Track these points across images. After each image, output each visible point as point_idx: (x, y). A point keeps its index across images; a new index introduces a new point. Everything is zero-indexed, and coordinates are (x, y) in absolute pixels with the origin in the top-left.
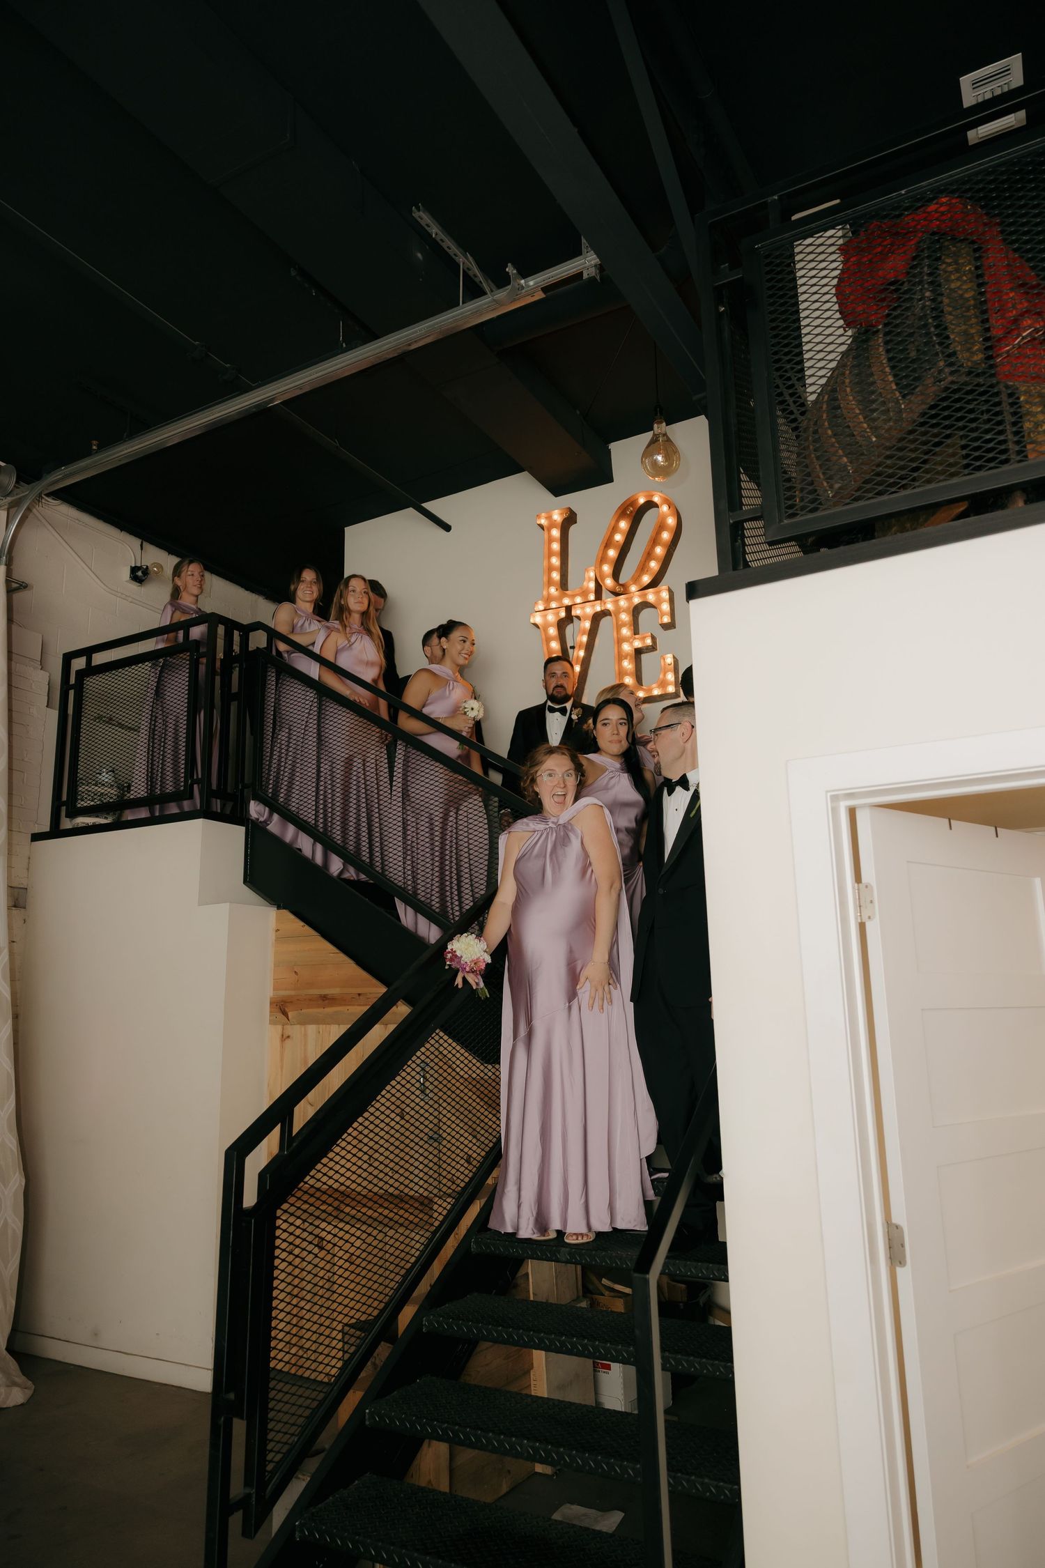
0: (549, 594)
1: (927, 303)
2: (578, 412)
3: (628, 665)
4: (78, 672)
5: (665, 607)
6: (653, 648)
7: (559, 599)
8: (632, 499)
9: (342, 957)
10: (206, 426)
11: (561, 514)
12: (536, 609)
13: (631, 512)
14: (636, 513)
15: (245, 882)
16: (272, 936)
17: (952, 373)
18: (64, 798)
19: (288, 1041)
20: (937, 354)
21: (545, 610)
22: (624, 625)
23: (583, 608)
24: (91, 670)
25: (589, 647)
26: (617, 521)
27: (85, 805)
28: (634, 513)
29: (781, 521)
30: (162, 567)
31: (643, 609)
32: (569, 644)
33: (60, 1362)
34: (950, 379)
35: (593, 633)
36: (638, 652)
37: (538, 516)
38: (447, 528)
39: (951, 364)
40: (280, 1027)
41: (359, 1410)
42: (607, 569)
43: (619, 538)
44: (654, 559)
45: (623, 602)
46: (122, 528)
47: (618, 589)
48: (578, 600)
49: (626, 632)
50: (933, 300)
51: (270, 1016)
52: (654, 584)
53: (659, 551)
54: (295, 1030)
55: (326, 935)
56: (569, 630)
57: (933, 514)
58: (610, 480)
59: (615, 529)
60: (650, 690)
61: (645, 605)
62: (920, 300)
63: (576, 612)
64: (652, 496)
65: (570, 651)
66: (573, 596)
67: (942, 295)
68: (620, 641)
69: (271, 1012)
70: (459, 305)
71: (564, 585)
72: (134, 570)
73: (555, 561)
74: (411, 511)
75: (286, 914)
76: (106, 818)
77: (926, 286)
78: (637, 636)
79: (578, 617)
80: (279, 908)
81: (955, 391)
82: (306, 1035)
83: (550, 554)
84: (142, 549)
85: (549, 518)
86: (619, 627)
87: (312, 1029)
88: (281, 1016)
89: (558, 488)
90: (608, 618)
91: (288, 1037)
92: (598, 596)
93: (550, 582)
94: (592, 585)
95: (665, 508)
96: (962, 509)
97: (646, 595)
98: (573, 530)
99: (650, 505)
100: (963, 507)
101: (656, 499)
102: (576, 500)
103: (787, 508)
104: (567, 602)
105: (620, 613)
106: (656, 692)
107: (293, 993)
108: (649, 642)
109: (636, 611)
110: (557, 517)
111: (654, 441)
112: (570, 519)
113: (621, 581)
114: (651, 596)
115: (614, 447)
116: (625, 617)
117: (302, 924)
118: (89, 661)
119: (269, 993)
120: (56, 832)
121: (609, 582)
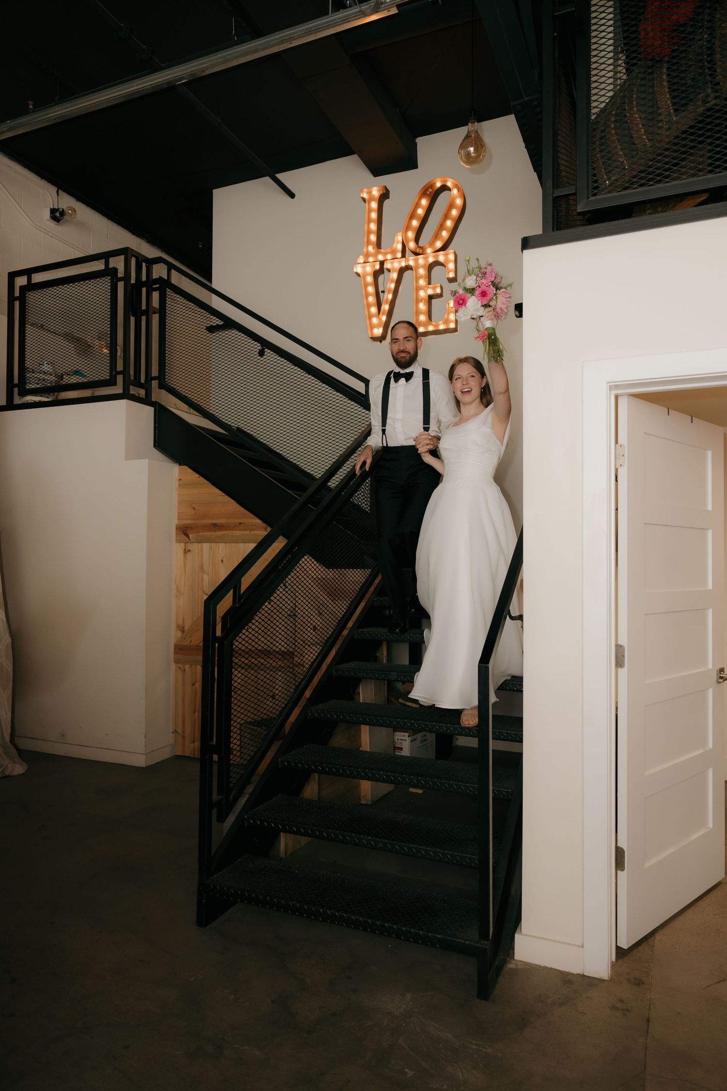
0: (367, 251)
1: (705, 43)
2: (398, 111)
3: (422, 306)
4: (21, 287)
5: (451, 266)
6: (440, 296)
7: (375, 255)
8: (432, 183)
9: (227, 499)
10: (125, 96)
11: (379, 191)
12: (358, 262)
13: (430, 193)
14: (434, 194)
15: (155, 446)
16: (176, 484)
17: (716, 98)
18: (16, 381)
19: (189, 555)
20: (707, 83)
21: (364, 263)
22: (421, 277)
23: (392, 263)
24: (31, 287)
25: (396, 292)
26: (420, 199)
27: (33, 387)
28: (432, 194)
29: (588, 198)
30: (75, 211)
31: (435, 266)
32: (381, 289)
33: (39, 752)
34: (714, 102)
35: (398, 282)
36: (431, 297)
37: (362, 191)
38: (292, 195)
39: (716, 91)
40: (183, 545)
41: (275, 759)
42: (411, 235)
43: (420, 212)
44: (445, 230)
45: (421, 260)
46: (42, 177)
47: (418, 251)
48: (389, 257)
49: (422, 282)
50: (709, 42)
51: (176, 537)
52: (444, 248)
53: (449, 223)
54: (194, 547)
55: (214, 484)
56: (381, 278)
57: (681, 201)
58: (416, 167)
59: (418, 205)
60: (437, 325)
61: (437, 263)
62: (700, 40)
63: (387, 265)
64: (447, 181)
65: (381, 294)
66: (385, 254)
67: (715, 38)
68: (418, 289)
69: (176, 534)
70: (329, 14)
71: (378, 245)
72: (53, 211)
73: (373, 227)
74: (267, 179)
75: (185, 468)
76: (48, 398)
77: (705, 30)
78: (430, 286)
79: (389, 270)
80: (180, 465)
81: (717, 111)
82: (202, 550)
83: (370, 221)
84: (58, 195)
85: (370, 193)
86: (417, 279)
87: (206, 546)
88: (184, 537)
89: (377, 170)
90: (410, 271)
91: (189, 551)
92: (404, 255)
93: (369, 242)
94: (400, 246)
95: (455, 191)
96: (703, 199)
97: (437, 256)
98: (386, 203)
99: (444, 188)
100: (704, 197)
101: (449, 184)
102: (390, 180)
103: (593, 189)
104: (381, 257)
105: (418, 268)
106: (442, 327)
107: (191, 522)
108: (438, 291)
109: (431, 267)
110: (376, 192)
111: (468, 136)
112: (385, 196)
113: (421, 244)
114: (441, 258)
115: (419, 140)
116: (422, 271)
117: (198, 476)
118: (29, 279)
119: (175, 522)
120: (10, 406)
121: (412, 245)
